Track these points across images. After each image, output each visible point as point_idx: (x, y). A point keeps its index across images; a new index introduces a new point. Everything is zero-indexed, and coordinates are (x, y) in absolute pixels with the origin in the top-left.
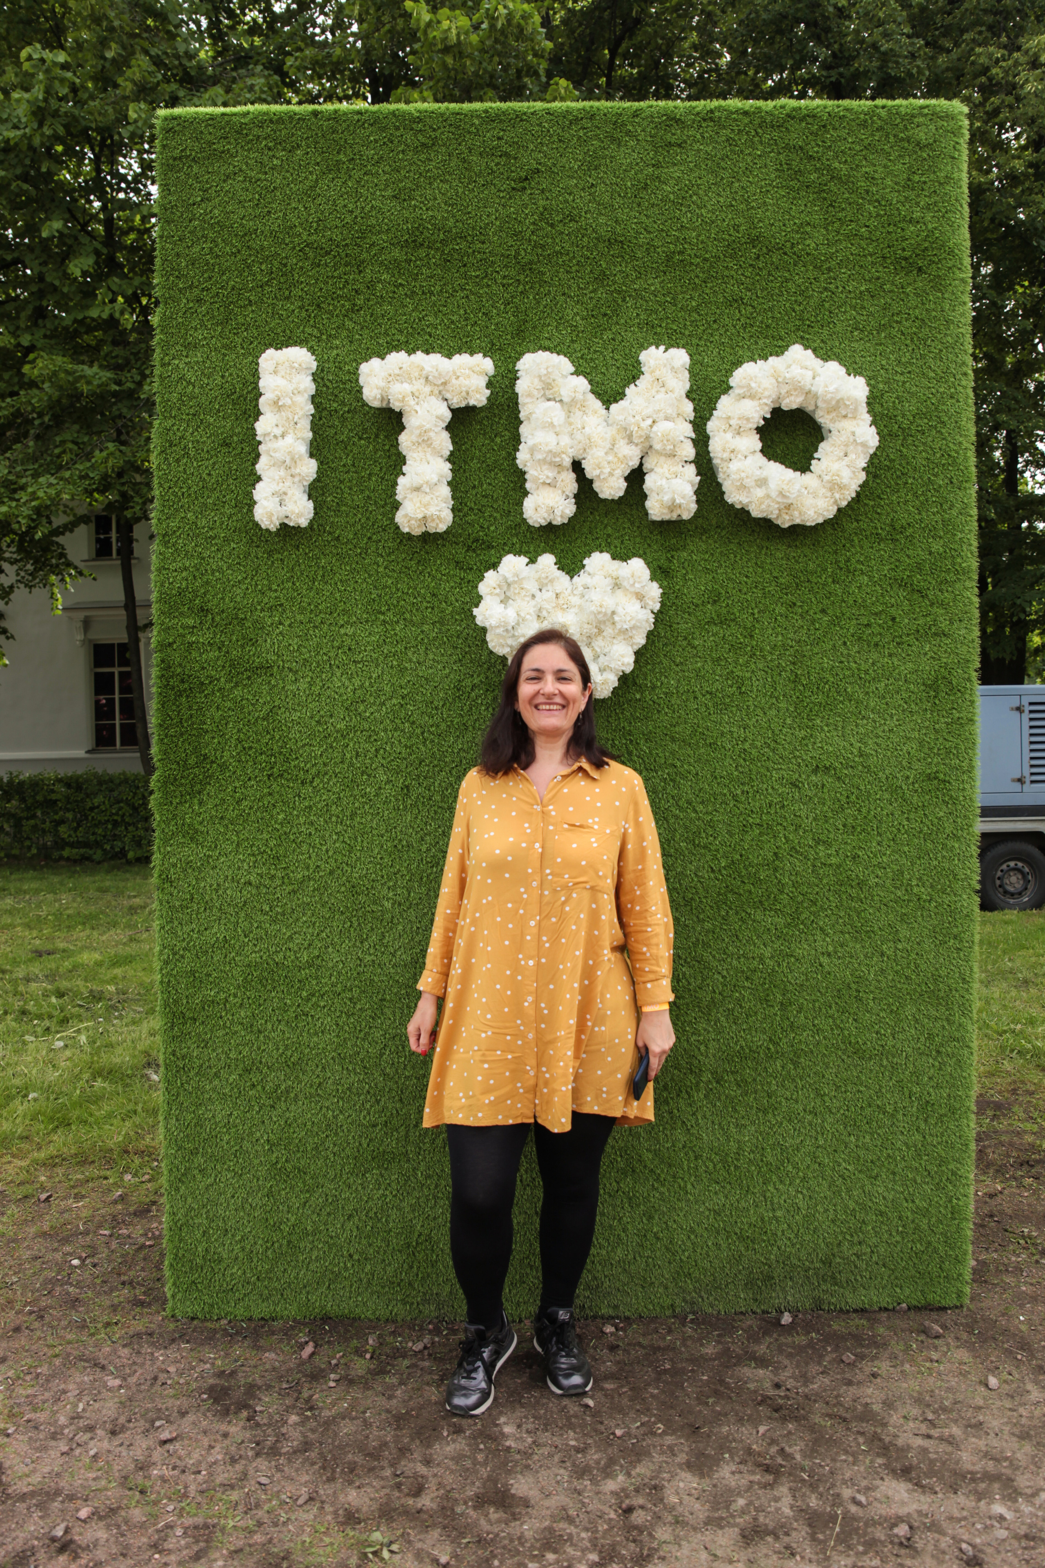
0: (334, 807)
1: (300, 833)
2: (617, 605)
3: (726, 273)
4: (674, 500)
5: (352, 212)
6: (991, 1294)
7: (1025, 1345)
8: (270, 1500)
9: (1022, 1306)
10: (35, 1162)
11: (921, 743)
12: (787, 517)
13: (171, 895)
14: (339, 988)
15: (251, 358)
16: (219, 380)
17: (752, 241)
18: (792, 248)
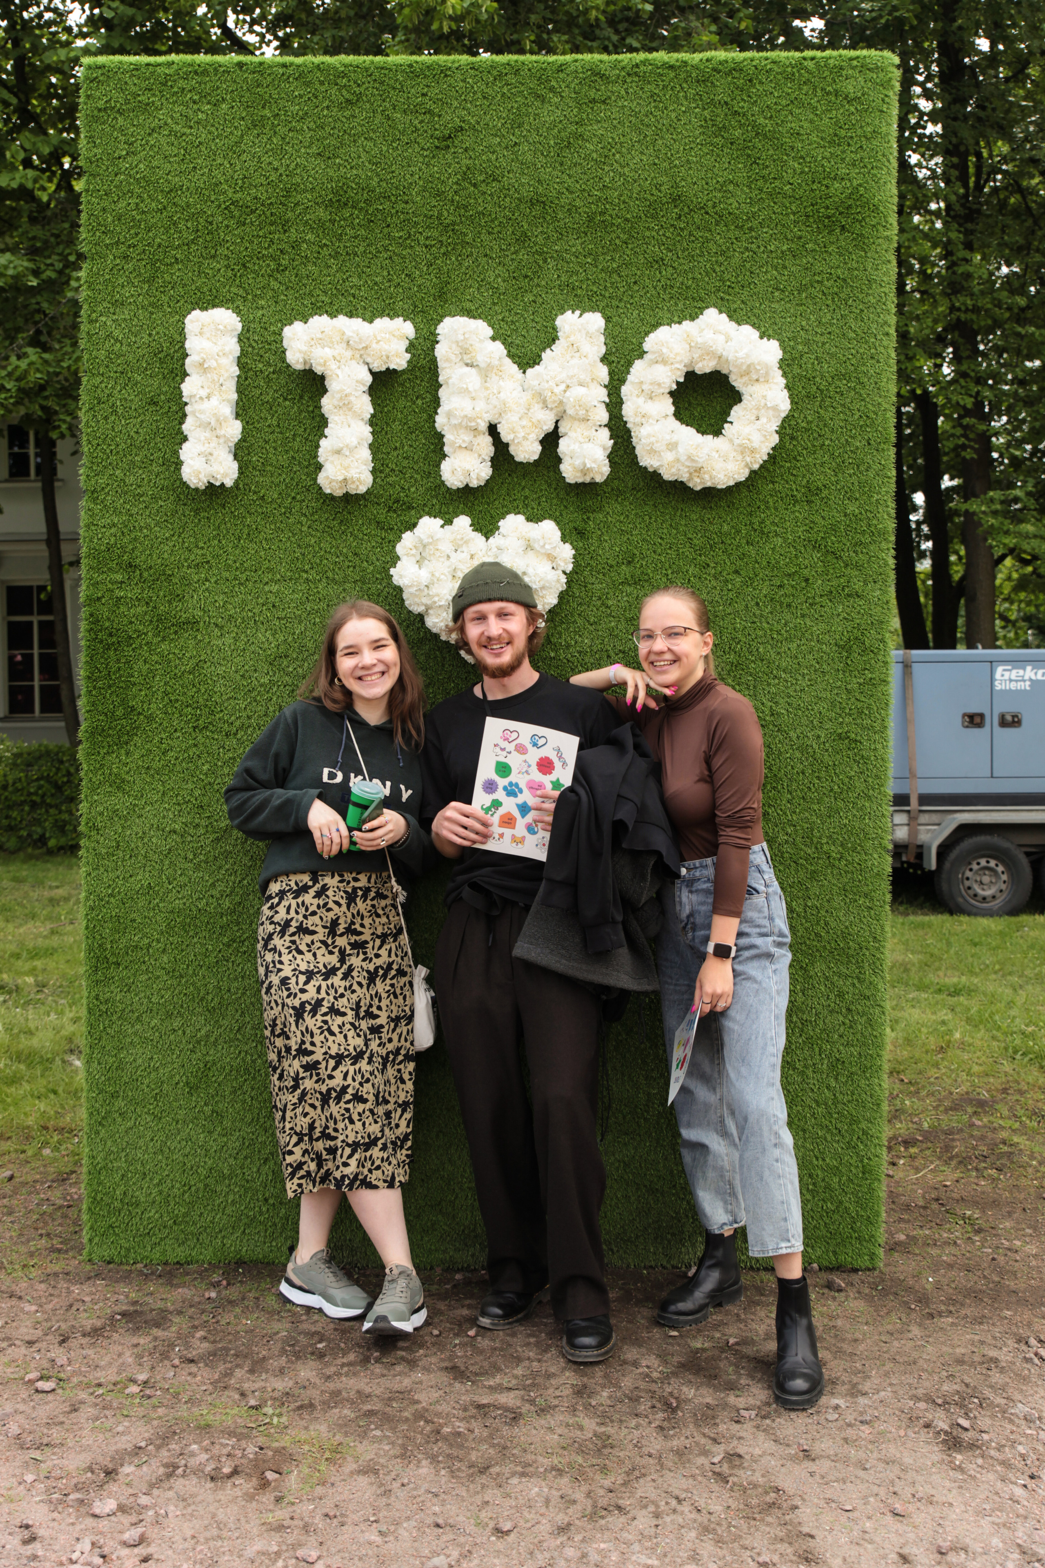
2: (527, 565)
3: (647, 234)
4: (585, 465)
5: (277, 169)
6: (909, 1261)
9: (934, 1272)
11: (832, 703)
12: (698, 481)
13: (98, 842)
15: (178, 317)
16: (146, 339)
17: (674, 200)
18: (714, 207)
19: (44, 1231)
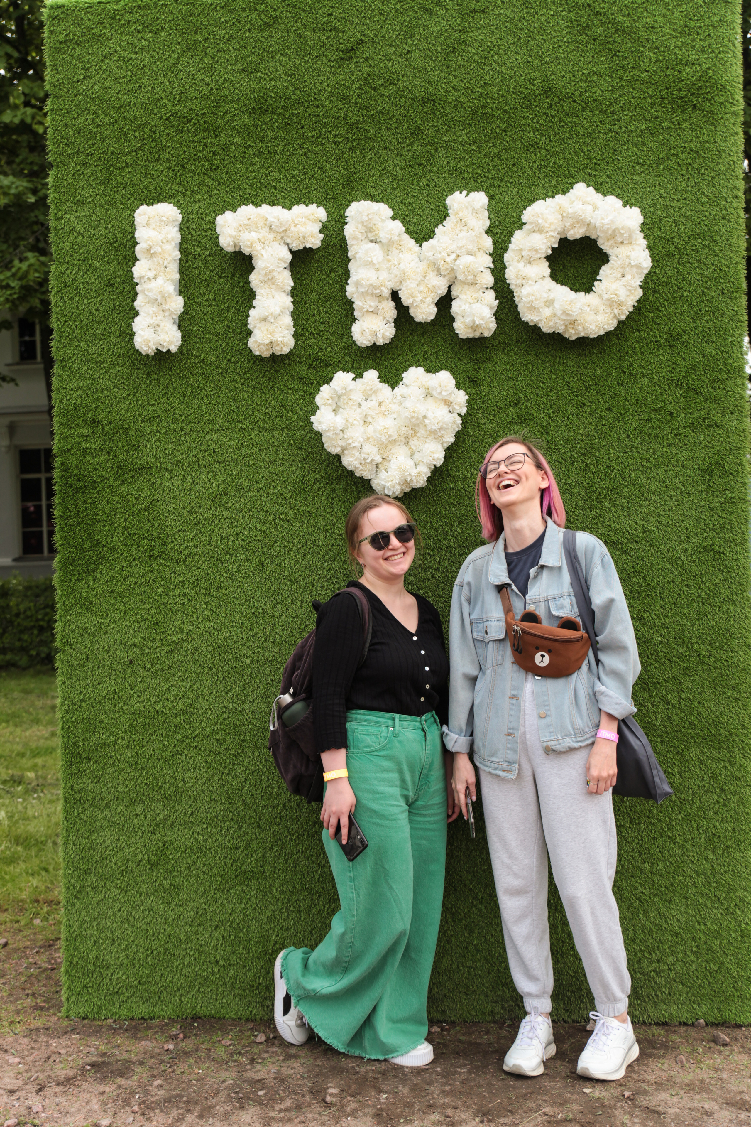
0: (203, 581)
1: (175, 603)
2: (428, 410)
3: (523, 122)
4: (474, 322)
5: (208, 84)
11: (697, 520)
12: (573, 332)
13: (71, 656)
14: (208, 732)
15: (128, 212)
16: (103, 231)
17: (546, 92)
18: (580, 96)
19: (30, 991)
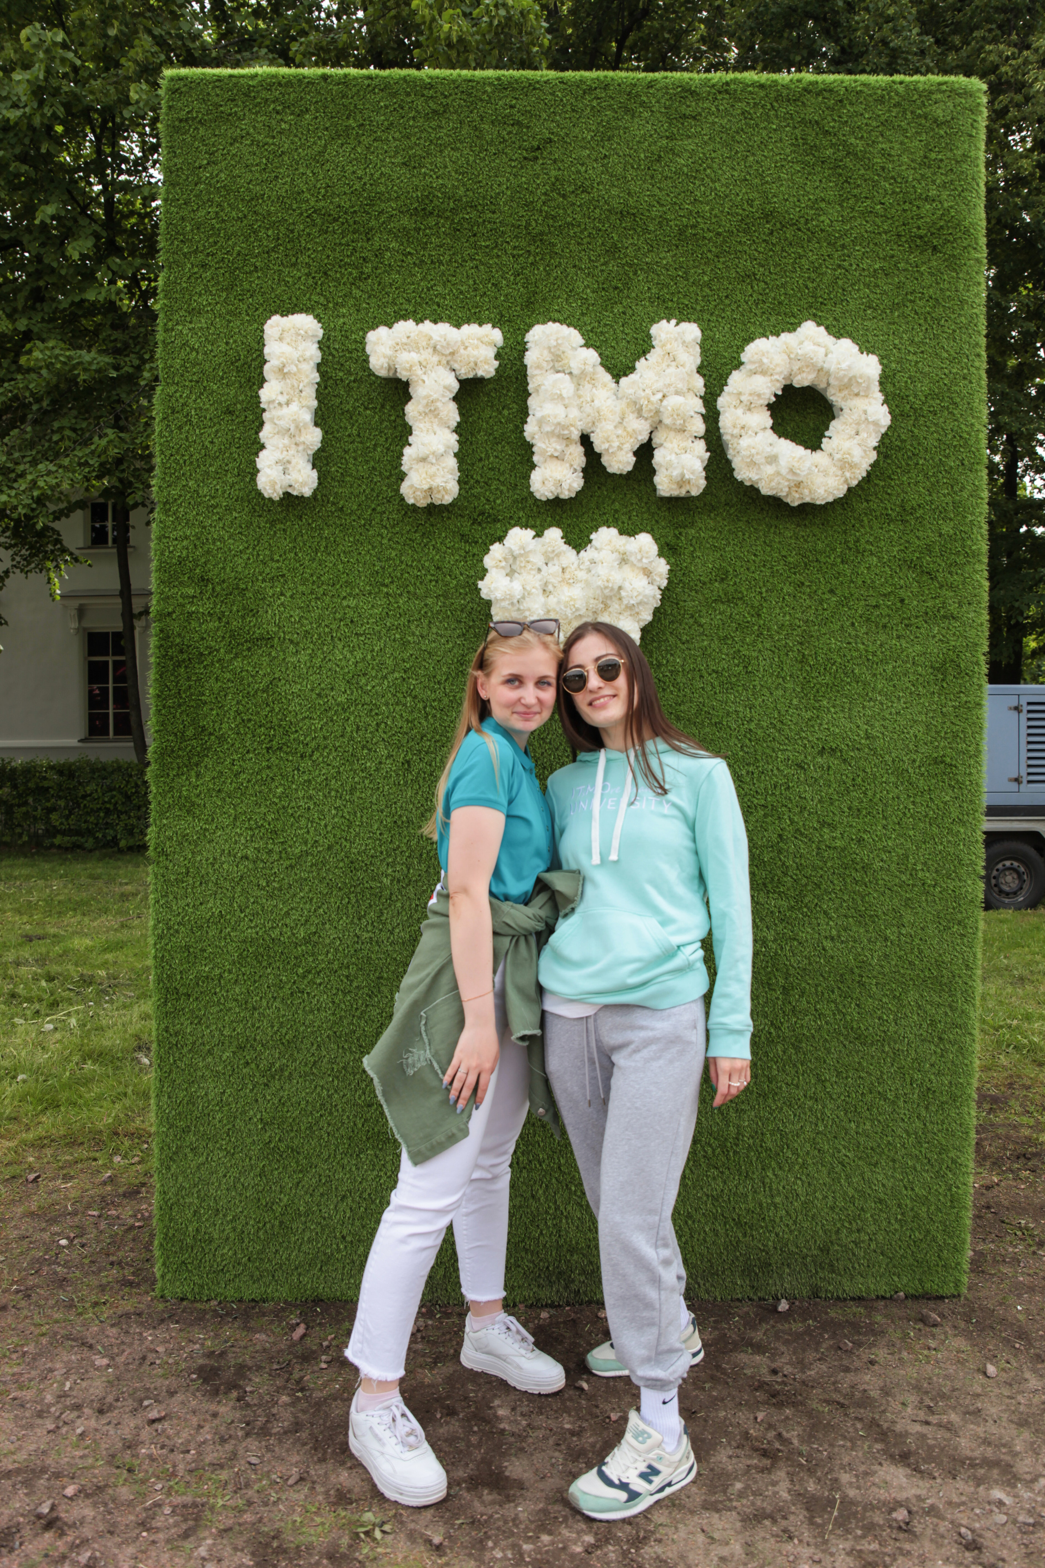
0: (333, 781)
1: (298, 807)
2: (624, 580)
3: (739, 248)
4: (683, 475)
5: (361, 178)
6: (988, 1284)
7: (1022, 1334)
8: (260, 1480)
9: (1019, 1296)
10: (24, 1142)
11: (928, 726)
12: (797, 496)
13: (167, 868)
14: (336, 966)
15: (256, 325)
16: (223, 347)
17: (766, 216)
18: (806, 224)
19: (115, 1258)
